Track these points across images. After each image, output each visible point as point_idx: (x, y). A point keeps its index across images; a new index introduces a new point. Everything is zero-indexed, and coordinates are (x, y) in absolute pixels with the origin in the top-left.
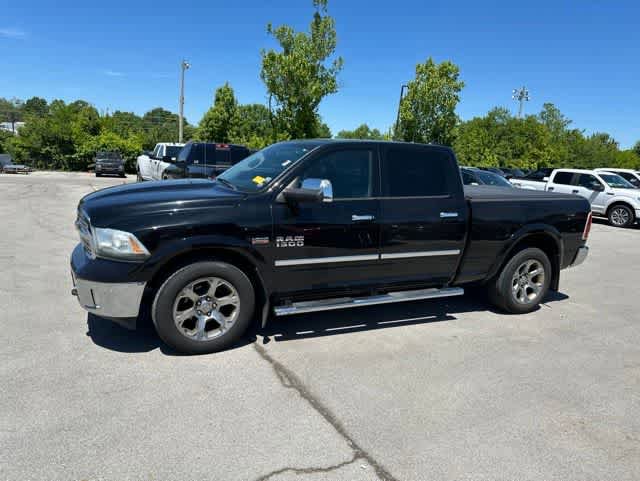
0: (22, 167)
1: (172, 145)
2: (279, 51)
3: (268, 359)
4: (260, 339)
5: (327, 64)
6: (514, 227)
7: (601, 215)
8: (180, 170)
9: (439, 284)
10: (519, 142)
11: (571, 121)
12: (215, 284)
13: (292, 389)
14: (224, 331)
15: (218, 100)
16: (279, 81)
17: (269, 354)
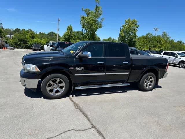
0: (12, 47)
1: (53, 42)
2: (85, 16)
3: (72, 101)
4: (71, 96)
5: (99, 20)
6: (145, 67)
7: (177, 65)
8: (55, 49)
9: (123, 82)
10: (155, 43)
11: (171, 37)
12: (58, 80)
13: (77, 109)
14: (61, 93)
15: (68, 30)
16: (85, 24)
17: (73, 100)
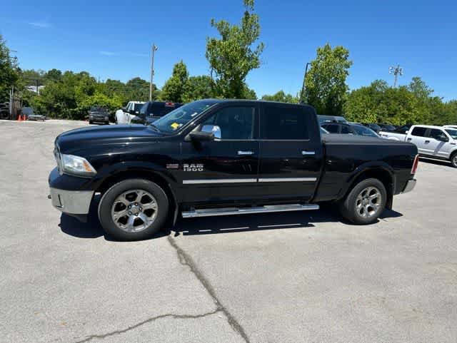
0: (40, 116)
1: (139, 103)
2: (219, 38)
3: (175, 246)
4: (173, 233)
5: (253, 47)
7: (446, 159)
8: (141, 119)
9: (302, 201)
10: (394, 105)
11: (433, 91)
13: (186, 266)
14: (147, 227)
15: (175, 72)
16: (218, 59)
17: (176, 243)
